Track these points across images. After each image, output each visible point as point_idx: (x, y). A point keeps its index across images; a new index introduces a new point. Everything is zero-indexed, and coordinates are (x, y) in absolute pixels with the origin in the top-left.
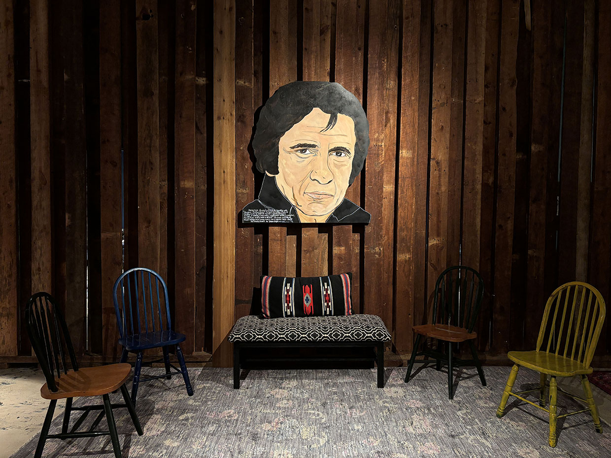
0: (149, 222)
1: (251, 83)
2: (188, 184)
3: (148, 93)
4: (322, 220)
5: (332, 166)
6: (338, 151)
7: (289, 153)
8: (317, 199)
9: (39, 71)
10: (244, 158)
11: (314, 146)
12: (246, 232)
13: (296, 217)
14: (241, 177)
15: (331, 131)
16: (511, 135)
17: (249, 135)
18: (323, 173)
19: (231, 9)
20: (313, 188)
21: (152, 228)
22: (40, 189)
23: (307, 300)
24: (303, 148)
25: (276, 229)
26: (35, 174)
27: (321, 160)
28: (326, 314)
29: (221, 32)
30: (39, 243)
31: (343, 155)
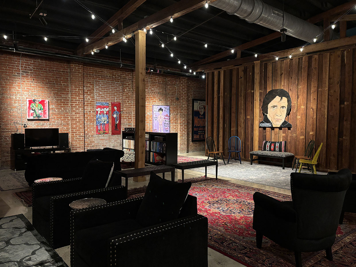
0: (240, 126)
1: (262, 91)
2: (248, 117)
3: (241, 96)
4: (279, 126)
5: (281, 111)
6: (283, 107)
7: (270, 108)
8: (278, 120)
9: (221, 93)
10: (261, 110)
11: (277, 106)
12: (261, 129)
13: (272, 126)
14: (260, 115)
15: (281, 102)
16: (337, 99)
17: (262, 104)
18: (279, 113)
19: (258, 73)
20: (276, 117)
21: (241, 128)
22: (221, 119)
23: (272, 147)
24: (274, 106)
25: (268, 128)
26: (220, 116)
27: (278, 110)
28: (277, 151)
29: (256, 79)
30: (221, 131)
31: (284, 108)
